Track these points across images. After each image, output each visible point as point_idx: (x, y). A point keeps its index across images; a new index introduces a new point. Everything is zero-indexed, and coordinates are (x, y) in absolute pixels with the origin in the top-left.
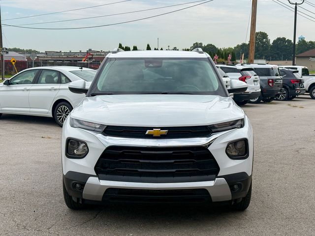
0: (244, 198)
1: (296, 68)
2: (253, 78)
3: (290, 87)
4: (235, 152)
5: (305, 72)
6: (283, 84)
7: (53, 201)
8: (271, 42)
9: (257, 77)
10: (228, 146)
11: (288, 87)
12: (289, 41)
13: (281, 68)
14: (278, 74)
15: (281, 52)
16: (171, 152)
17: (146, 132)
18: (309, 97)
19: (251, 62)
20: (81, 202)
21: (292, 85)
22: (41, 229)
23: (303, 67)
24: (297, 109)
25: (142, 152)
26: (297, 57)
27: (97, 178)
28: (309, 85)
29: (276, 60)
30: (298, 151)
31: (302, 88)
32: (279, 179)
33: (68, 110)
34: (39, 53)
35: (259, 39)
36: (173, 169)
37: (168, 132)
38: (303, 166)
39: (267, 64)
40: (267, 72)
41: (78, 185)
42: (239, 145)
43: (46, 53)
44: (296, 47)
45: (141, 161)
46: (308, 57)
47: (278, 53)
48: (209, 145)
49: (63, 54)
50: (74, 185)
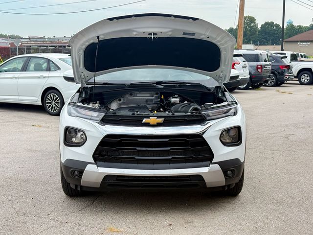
0: (237, 184)
1: (285, 54)
2: (242, 64)
3: (278, 73)
4: (229, 139)
5: (294, 58)
6: (272, 69)
7: (50, 189)
8: (259, 27)
9: (246, 63)
10: (222, 134)
11: (276, 73)
12: (277, 26)
13: (270, 54)
14: (267, 59)
15: (269, 36)
16: (167, 140)
17: (142, 120)
18: (298, 82)
19: (239, 48)
20: (79, 189)
21: (280, 71)
22: (41, 215)
23: (292, 53)
24: (286, 95)
25: (139, 140)
26: (285, 42)
27: (96, 166)
28: (298, 71)
29: (264, 44)
30: (287, 137)
31: (290, 73)
32: (269, 165)
33: (57, 98)
34: (22, 38)
35: (247, 23)
36: (169, 156)
37: (164, 120)
38: (293, 153)
39: (256, 49)
40: (256, 58)
41: (76, 173)
42: (232, 133)
43: (30, 38)
44: (285, 32)
45: (138, 148)
46: (296, 42)
47: (266, 38)
48: (204, 133)
49: (47, 39)
50: (73, 173)
